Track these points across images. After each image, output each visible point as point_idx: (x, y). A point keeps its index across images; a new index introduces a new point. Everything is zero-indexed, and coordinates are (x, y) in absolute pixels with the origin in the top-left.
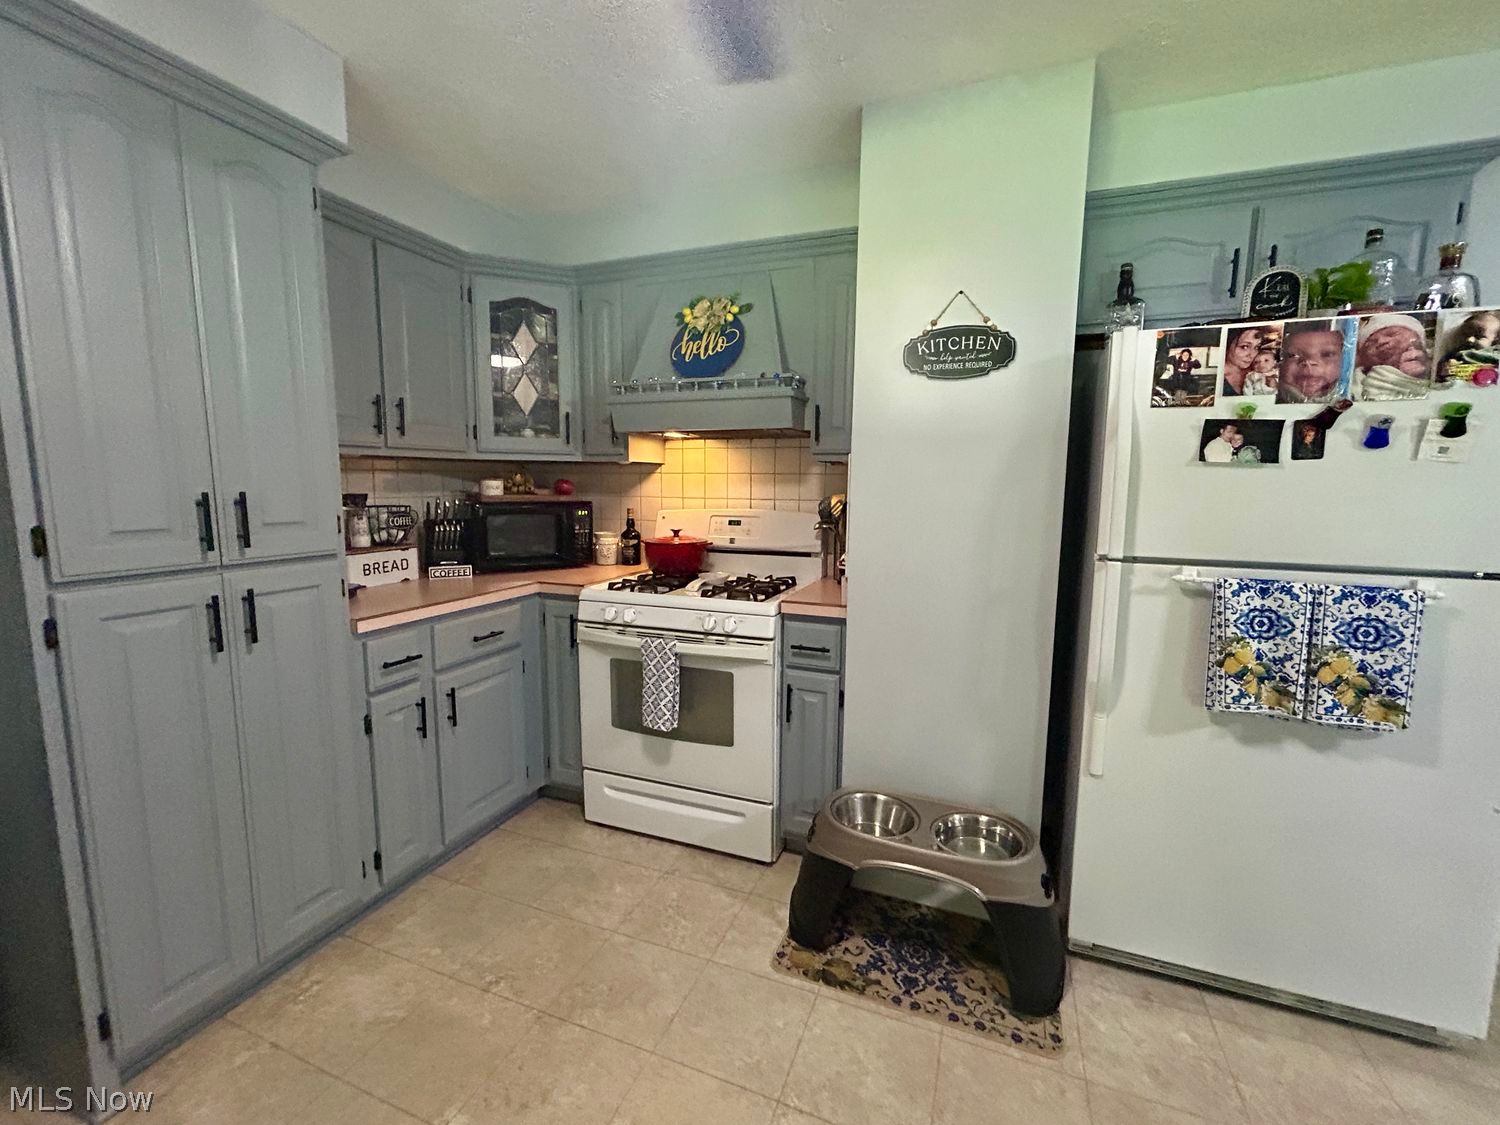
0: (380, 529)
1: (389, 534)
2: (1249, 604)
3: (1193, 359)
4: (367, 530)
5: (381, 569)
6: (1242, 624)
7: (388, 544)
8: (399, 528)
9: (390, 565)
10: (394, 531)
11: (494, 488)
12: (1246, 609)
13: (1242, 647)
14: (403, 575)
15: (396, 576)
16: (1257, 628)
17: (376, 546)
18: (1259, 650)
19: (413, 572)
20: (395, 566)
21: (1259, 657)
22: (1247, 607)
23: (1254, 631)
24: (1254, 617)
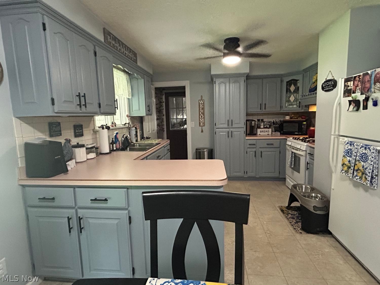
0: (265, 125)
1: (266, 126)
2: (348, 148)
3: (348, 85)
4: (263, 125)
5: (263, 132)
6: (346, 152)
7: (267, 128)
8: (268, 125)
9: (265, 131)
10: (267, 126)
11: (288, 118)
12: (347, 149)
13: (344, 158)
14: (268, 133)
15: (267, 133)
16: (350, 154)
17: (264, 128)
18: (350, 160)
19: (270, 133)
20: (266, 131)
21: (349, 161)
22: (347, 148)
23: (349, 154)
24: (349, 151)
